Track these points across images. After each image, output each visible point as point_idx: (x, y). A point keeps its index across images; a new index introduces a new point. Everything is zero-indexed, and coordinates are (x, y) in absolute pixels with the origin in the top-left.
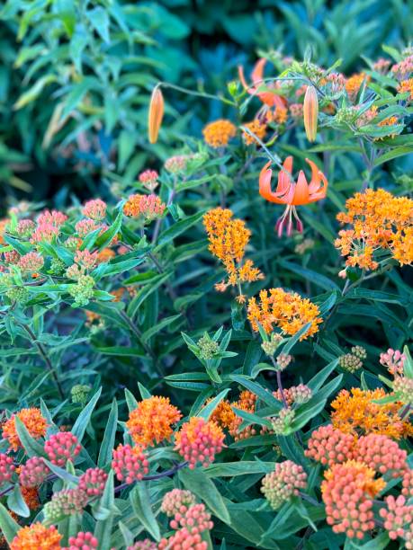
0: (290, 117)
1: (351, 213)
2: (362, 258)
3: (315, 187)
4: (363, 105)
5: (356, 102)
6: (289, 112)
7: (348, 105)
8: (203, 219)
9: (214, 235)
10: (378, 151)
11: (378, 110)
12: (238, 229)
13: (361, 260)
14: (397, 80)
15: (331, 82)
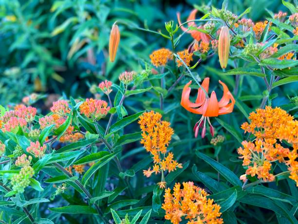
0: (211, 49)
1: (253, 125)
2: (260, 169)
3: (224, 102)
4: (267, 42)
5: (261, 40)
6: (210, 45)
7: (254, 42)
8: (139, 119)
9: (146, 132)
10: (276, 77)
11: (278, 47)
12: (164, 129)
13: (259, 172)
14: (292, 26)
15: (242, 24)
